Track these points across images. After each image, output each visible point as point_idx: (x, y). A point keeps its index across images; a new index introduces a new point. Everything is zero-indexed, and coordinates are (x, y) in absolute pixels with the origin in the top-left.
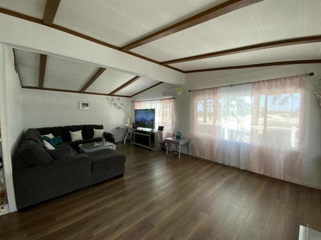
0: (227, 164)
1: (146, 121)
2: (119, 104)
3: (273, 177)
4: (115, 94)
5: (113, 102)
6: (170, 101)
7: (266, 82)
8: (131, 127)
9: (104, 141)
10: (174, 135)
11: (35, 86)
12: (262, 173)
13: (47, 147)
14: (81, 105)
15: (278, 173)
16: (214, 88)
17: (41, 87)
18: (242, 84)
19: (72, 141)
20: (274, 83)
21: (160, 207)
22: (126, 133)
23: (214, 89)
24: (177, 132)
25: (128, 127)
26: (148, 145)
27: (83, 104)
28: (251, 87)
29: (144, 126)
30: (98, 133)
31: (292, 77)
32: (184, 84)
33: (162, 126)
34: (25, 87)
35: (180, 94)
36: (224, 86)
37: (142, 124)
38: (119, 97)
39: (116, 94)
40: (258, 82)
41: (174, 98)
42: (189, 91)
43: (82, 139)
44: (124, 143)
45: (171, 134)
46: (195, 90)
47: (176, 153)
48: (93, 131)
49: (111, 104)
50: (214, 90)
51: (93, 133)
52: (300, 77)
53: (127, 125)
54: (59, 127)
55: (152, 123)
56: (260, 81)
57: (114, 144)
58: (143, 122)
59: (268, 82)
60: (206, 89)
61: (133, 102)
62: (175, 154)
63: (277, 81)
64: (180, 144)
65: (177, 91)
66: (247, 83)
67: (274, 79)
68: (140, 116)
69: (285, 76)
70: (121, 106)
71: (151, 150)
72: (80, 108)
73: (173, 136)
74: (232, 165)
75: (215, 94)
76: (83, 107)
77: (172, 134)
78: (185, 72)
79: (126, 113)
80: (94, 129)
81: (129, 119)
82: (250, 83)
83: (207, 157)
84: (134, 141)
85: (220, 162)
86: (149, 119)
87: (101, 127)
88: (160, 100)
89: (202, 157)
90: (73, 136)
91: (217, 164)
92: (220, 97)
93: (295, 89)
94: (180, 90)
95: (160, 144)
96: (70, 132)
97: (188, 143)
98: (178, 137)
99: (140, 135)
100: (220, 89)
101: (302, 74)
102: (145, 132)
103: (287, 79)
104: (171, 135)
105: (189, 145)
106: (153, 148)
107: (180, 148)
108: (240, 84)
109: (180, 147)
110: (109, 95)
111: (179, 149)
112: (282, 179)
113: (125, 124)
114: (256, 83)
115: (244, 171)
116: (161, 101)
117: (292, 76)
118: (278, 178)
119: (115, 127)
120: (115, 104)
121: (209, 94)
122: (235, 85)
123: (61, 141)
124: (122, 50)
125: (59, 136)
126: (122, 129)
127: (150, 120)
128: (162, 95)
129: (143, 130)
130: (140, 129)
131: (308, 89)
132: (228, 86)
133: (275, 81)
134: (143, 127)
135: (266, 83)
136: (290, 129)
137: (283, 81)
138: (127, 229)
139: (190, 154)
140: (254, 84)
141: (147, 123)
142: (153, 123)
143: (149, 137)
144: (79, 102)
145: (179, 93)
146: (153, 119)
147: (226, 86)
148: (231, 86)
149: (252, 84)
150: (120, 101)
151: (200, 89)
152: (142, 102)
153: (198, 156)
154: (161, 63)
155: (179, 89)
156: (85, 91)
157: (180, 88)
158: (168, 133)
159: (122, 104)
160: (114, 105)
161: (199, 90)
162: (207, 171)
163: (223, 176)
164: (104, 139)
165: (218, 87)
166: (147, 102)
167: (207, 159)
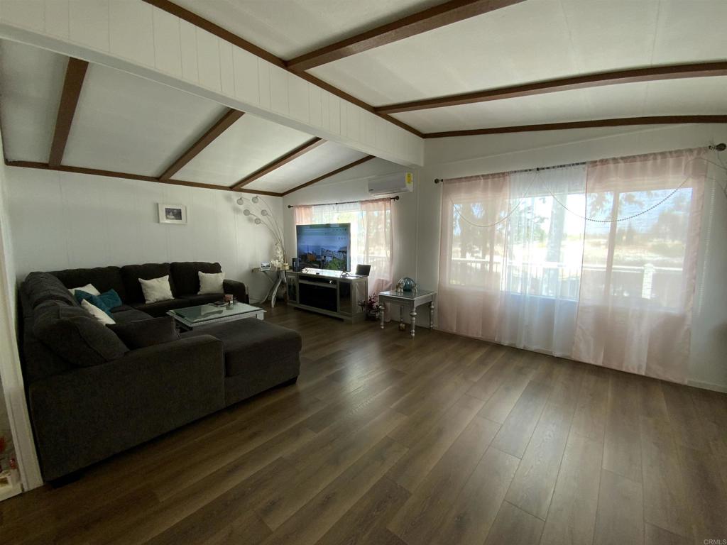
0: (521, 347)
1: (326, 252)
2: (256, 212)
3: (624, 370)
4: (245, 187)
5: (242, 207)
6: (388, 204)
7: (620, 161)
8: (287, 268)
9: (232, 302)
10: (399, 284)
11: (42, 161)
12: (600, 363)
13: (97, 319)
14: (162, 213)
15: (635, 362)
16: (498, 174)
17: (54, 162)
18: (564, 166)
19: (147, 302)
20: (638, 164)
21: (407, 450)
22: (276, 283)
23: (498, 178)
24: (405, 277)
25: (279, 268)
26: (335, 310)
27: (168, 211)
28: (586, 172)
29: (322, 265)
30: (211, 282)
31: (679, 153)
32: (422, 164)
33: (366, 264)
34: (14, 162)
35: (411, 190)
36: (521, 171)
37: (318, 260)
38: (255, 195)
39: (248, 186)
40: (604, 162)
41: (397, 198)
42: (437, 181)
43: (172, 298)
44: (271, 306)
45: (387, 283)
46: (451, 180)
47: (402, 325)
48: (198, 277)
49: (236, 210)
50: (496, 179)
51: (197, 283)
52: (696, 152)
53: (277, 263)
54: (109, 267)
55: (342, 258)
56: (607, 160)
57: (258, 308)
58: (319, 257)
59: (625, 162)
60: (478, 176)
61: (289, 207)
62: (399, 327)
63: (646, 160)
64: (416, 305)
65: (407, 181)
66: (577, 164)
67: (640, 156)
68: (310, 243)
69: (663, 150)
70: (260, 217)
71: (341, 320)
72: (161, 221)
73: (397, 287)
74: (533, 347)
75: (498, 188)
76: (167, 218)
77: (391, 283)
78: (425, 136)
79: (274, 234)
80: (200, 273)
81: (280, 248)
82: (584, 163)
83: (476, 332)
84: (298, 302)
85: (506, 342)
86: (335, 247)
87: (215, 268)
88: (362, 202)
89: (464, 333)
90: (148, 290)
91: (498, 346)
92: (512, 197)
93: (685, 180)
94: (412, 179)
95: (363, 305)
96: (141, 280)
97: (430, 303)
98: (408, 290)
99: (312, 285)
100: (513, 176)
101: (702, 146)
102: (325, 280)
103: (668, 154)
104: (389, 285)
105: (433, 307)
106: (347, 315)
107: (415, 314)
108: (561, 166)
109: (416, 312)
110: (231, 188)
111: (413, 316)
112: (643, 374)
113: (273, 262)
114: (598, 163)
115: (559, 360)
116: (364, 206)
117: (679, 151)
118: (636, 372)
119: (246, 267)
120: (247, 212)
121: (485, 189)
122: (548, 168)
123: (120, 303)
124: (291, 67)
125: (113, 290)
126: (264, 272)
127: (337, 250)
128: (368, 189)
129: (320, 274)
130: (312, 271)
131: (712, 179)
132: (530, 170)
133: (641, 161)
134: (320, 268)
135: (622, 165)
136: (643, 268)
137: (659, 160)
138: (347, 507)
139: (435, 325)
140: (593, 166)
141: (328, 259)
142: (345, 258)
143: (335, 290)
144: (158, 204)
145: (410, 187)
146: (346, 248)
147: (526, 171)
148: (538, 169)
149: (588, 167)
150: (258, 204)
151: (464, 176)
152: (313, 207)
153: (454, 331)
154: (376, 110)
155: (409, 176)
156: (173, 178)
157: (412, 175)
158: (379, 280)
159: (263, 212)
160: (245, 215)
161: (460, 179)
162: (482, 362)
163: (520, 371)
164: (231, 296)
165: (508, 173)
166: (326, 207)
167: (475, 336)
